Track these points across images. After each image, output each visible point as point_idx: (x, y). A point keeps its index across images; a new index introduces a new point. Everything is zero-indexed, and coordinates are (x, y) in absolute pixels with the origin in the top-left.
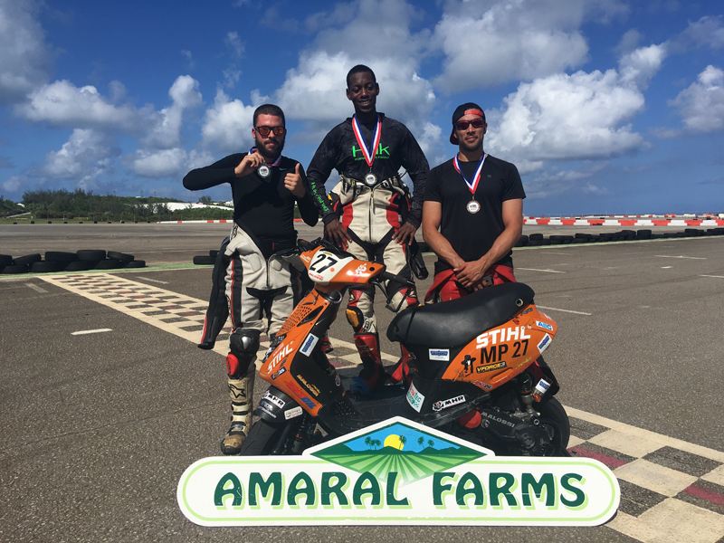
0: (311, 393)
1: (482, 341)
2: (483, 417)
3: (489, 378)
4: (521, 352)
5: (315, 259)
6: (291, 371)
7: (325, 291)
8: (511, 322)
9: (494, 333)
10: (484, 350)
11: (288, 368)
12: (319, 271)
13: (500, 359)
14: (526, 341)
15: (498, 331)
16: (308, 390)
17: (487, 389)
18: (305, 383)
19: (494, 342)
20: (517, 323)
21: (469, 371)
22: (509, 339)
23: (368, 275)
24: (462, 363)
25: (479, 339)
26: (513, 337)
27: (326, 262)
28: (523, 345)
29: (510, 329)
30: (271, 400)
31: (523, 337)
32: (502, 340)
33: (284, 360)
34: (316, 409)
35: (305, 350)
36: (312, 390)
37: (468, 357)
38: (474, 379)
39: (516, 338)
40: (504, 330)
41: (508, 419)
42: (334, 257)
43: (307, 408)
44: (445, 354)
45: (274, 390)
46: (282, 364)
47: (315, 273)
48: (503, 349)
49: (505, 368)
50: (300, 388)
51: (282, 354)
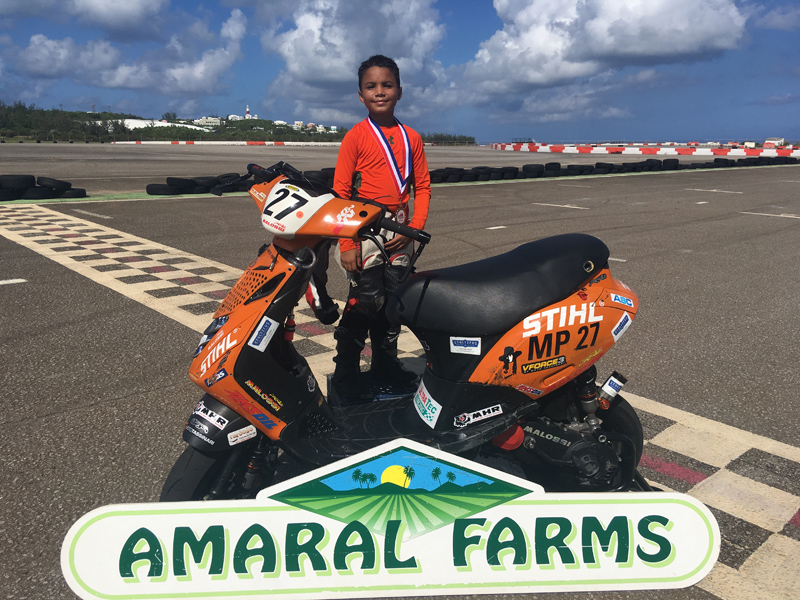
0: (268, 407)
1: (532, 326)
2: (527, 433)
3: (537, 379)
4: (588, 341)
5: (273, 196)
6: (236, 376)
7: (289, 248)
8: (575, 296)
9: (549, 313)
10: (533, 340)
11: (230, 370)
12: (279, 217)
13: (557, 352)
14: (597, 325)
15: (556, 310)
16: (263, 403)
17: (535, 396)
18: (258, 391)
19: (550, 327)
20: (584, 297)
21: (510, 370)
22: (571, 322)
23: (357, 223)
24: (501, 359)
25: (527, 323)
26: (578, 319)
27: (290, 202)
28: (592, 331)
29: (573, 307)
30: (206, 417)
31: (593, 319)
32: (562, 324)
33: (224, 358)
34: (277, 430)
35: (258, 342)
36: (269, 402)
37: (509, 351)
38: (518, 382)
39: (582, 321)
40: (564, 309)
41: (562, 435)
42: (302, 193)
43: (263, 428)
44: (475, 344)
45: (211, 402)
46: (220, 364)
47: (271, 219)
48: (563, 338)
49: (565, 366)
50: (250, 399)
51: (221, 348)
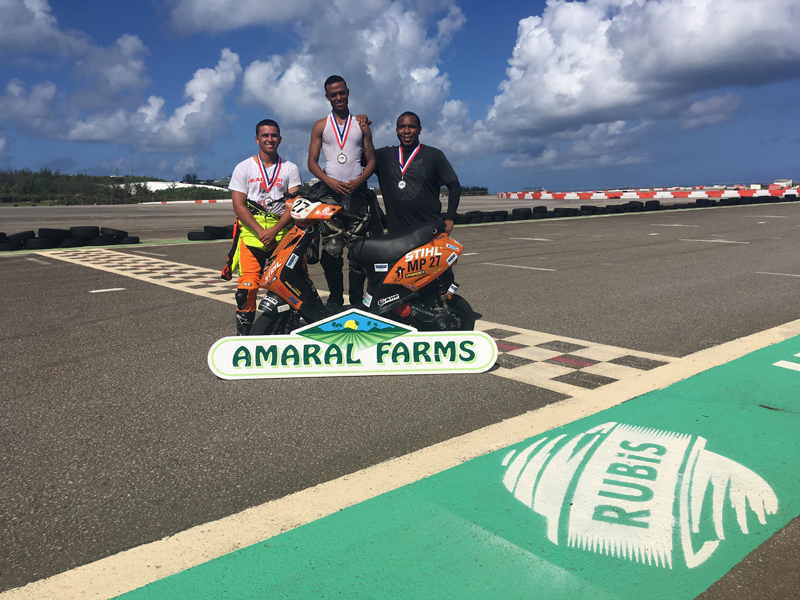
0: (294, 294)
1: (409, 257)
2: (412, 309)
3: (414, 282)
4: (435, 264)
5: (295, 204)
6: (281, 279)
7: (302, 225)
8: (429, 244)
9: (417, 252)
10: (410, 263)
11: (279, 276)
12: (298, 212)
13: (421, 269)
14: (439, 256)
16: (293, 292)
17: (413, 290)
18: (290, 287)
19: (417, 257)
20: (433, 245)
21: (400, 277)
22: (427, 255)
23: (331, 214)
24: (396, 272)
25: (407, 256)
26: (429, 254)
27: (303, 205)
28: (436, 259)
29: (427, 249)
30: (269, 300)
31: (437, 254)
32: (422, 256)
33: (276, 272)
34: (299, 305)
35: (290, 264)
36: (295, 291)
37: (399, 268)
38: (404, 282)
39: (432, 255)
40: (423, 250)
42: (307, 202)
43: (293, 304)
44: (385, 267)
45: (270, 294)
46: (274, 275)
47: (295, 213)
48: (423, 262)
49: (424, 275)
50: (288, 290)
51: (275, 268)
